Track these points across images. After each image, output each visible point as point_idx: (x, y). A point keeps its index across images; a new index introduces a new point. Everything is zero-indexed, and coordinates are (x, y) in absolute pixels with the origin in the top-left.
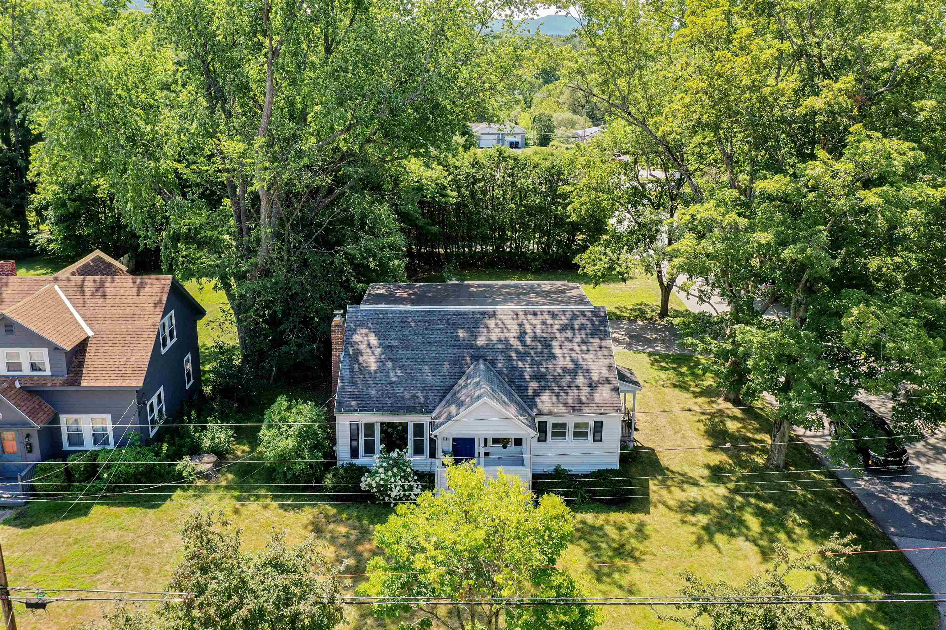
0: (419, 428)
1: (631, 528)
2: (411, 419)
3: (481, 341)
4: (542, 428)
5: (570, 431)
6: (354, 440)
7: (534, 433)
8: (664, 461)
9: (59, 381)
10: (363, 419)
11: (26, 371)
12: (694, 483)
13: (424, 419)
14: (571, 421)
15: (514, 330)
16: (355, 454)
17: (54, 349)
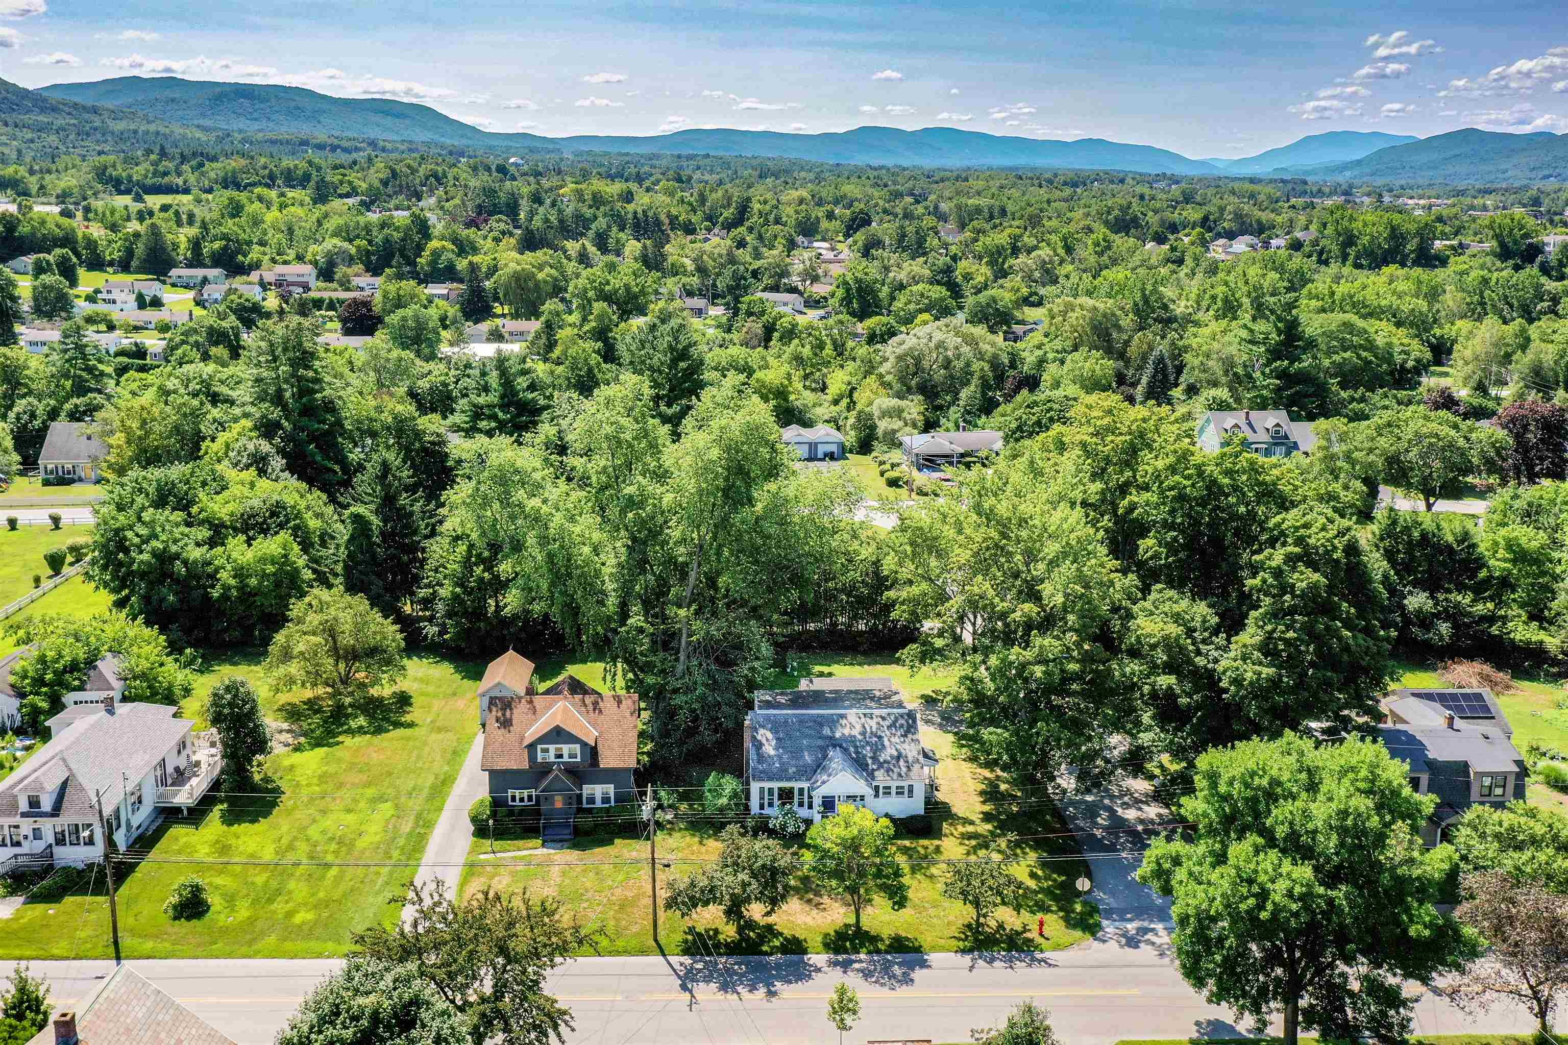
0: (801, 791)
1: (931, 848)
2: (796, 785)
3: (838, 735)
4: (877, 789)
5: (894, 791)
6: (762, 798)
7: (872, 792)
8: (954, 810)
9: (587, 764)
10: (767, 785)
11: (566, 759)
12: (972, 823)
13: (805, 785)
14: (894, 785)
15: (859, 728)
16: (762, 807)
17: (584, 744)
